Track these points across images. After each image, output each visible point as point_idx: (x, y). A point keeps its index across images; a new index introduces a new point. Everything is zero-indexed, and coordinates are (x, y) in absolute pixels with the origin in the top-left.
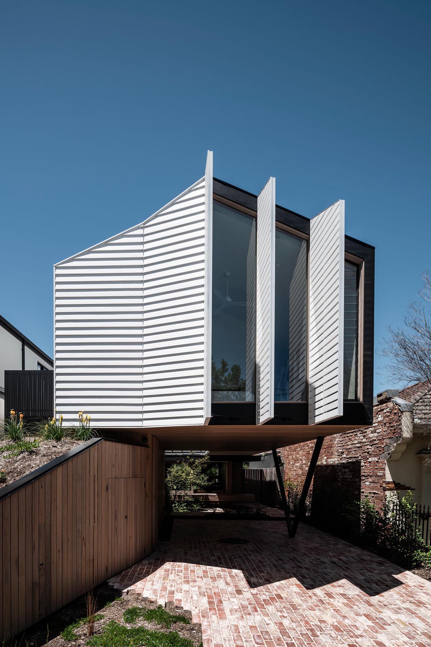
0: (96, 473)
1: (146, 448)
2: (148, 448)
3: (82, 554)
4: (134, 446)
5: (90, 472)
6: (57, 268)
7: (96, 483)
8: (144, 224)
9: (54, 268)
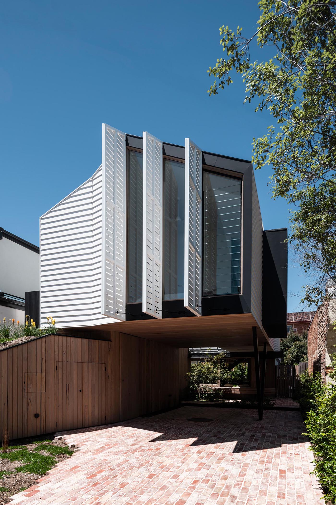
0: (44, 357)
1: (107, 342)
2: (110, 342)
3: (28, 410)
4: (90, 340)
5: (36, 356)
6: (41, 219)
7: (44, 364)
8: (93, 178)
9: (40, 219)
